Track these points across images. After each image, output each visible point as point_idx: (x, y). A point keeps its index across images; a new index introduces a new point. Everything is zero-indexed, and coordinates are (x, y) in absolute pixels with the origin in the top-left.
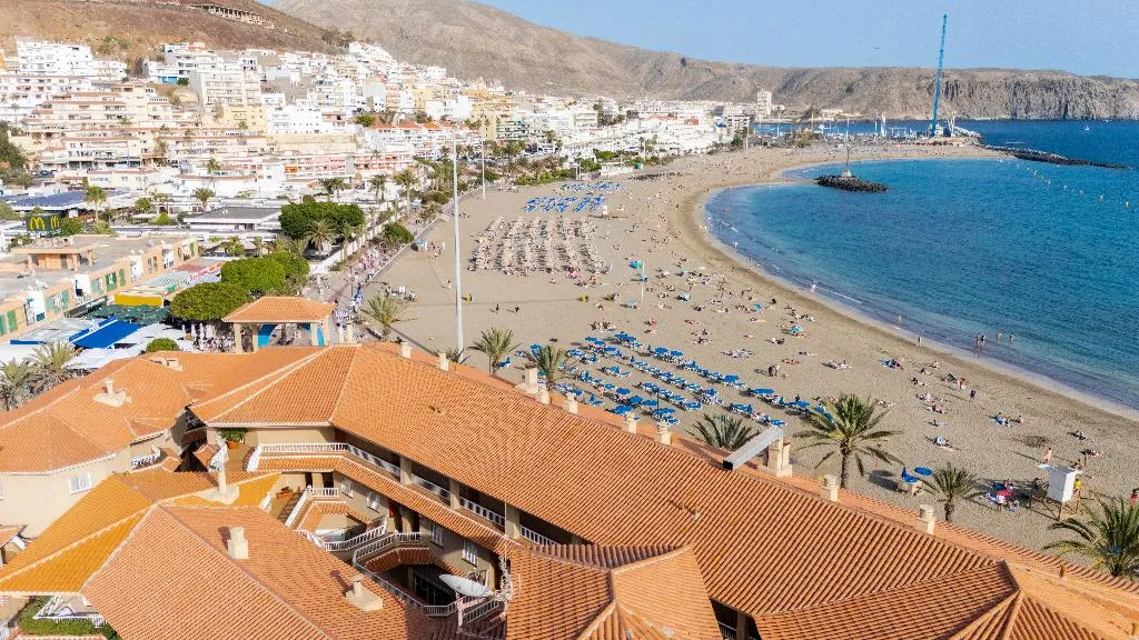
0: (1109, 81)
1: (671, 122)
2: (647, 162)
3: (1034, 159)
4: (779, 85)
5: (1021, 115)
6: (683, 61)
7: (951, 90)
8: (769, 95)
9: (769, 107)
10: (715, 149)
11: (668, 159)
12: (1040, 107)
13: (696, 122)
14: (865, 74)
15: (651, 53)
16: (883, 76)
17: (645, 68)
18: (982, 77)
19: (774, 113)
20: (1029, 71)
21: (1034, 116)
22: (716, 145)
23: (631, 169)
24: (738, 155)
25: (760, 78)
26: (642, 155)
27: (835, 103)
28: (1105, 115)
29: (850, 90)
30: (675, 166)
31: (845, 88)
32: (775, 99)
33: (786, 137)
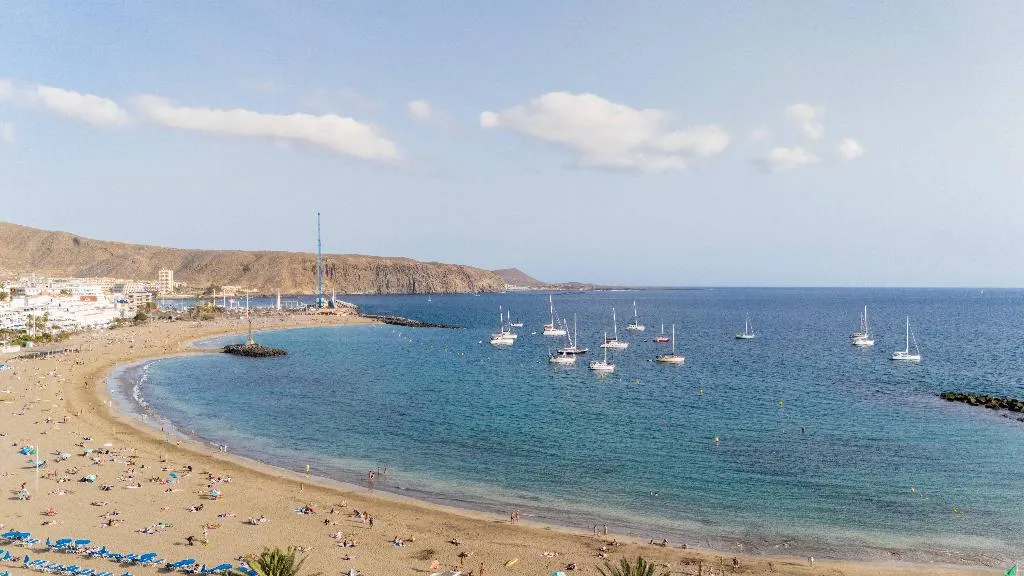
0: (439, 266)
1: (65, 298)
2: (37, 339)
3: (396, 323)
4: (178, 264)
5: (384, 290)
6: (76, 241)
7: (330, 271)
8: (171, 273)
9: (172, 283)
10: (118, 323)
11: (63, 336)
12: (395, 285)
13: (94, 299)
14: (259, 256)
15: (36, 232)
16: (275, 258)
17: (32, 246)
18: (351, 261)
19: (177, 290)
20: (386, 258)
21: (392, 291)
22: (118, 320)
23: (17, 349)
24: (141, 330)
25: (160, 257)
26: (31, 333)
27: (233, 282)
28: (439, 289)
29: (246, 269)
30: (73, 342)
31: (241, 268)
32: (176, 277)
33: (191, 311)
